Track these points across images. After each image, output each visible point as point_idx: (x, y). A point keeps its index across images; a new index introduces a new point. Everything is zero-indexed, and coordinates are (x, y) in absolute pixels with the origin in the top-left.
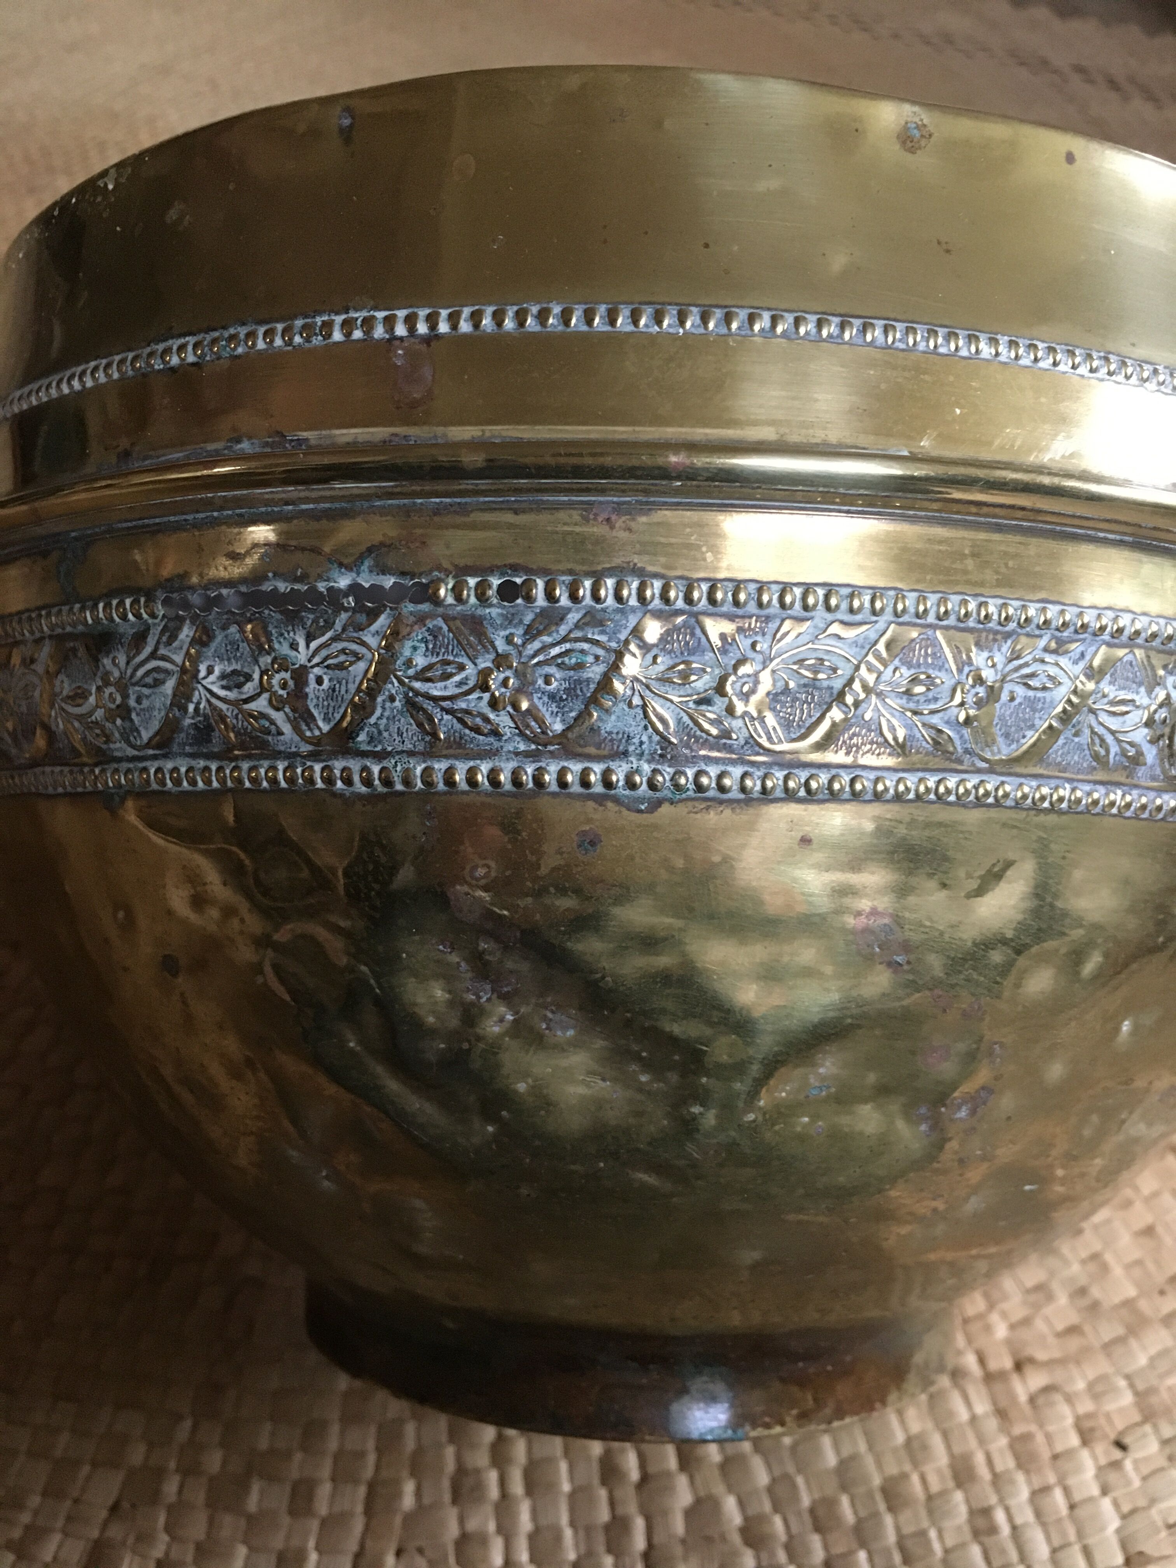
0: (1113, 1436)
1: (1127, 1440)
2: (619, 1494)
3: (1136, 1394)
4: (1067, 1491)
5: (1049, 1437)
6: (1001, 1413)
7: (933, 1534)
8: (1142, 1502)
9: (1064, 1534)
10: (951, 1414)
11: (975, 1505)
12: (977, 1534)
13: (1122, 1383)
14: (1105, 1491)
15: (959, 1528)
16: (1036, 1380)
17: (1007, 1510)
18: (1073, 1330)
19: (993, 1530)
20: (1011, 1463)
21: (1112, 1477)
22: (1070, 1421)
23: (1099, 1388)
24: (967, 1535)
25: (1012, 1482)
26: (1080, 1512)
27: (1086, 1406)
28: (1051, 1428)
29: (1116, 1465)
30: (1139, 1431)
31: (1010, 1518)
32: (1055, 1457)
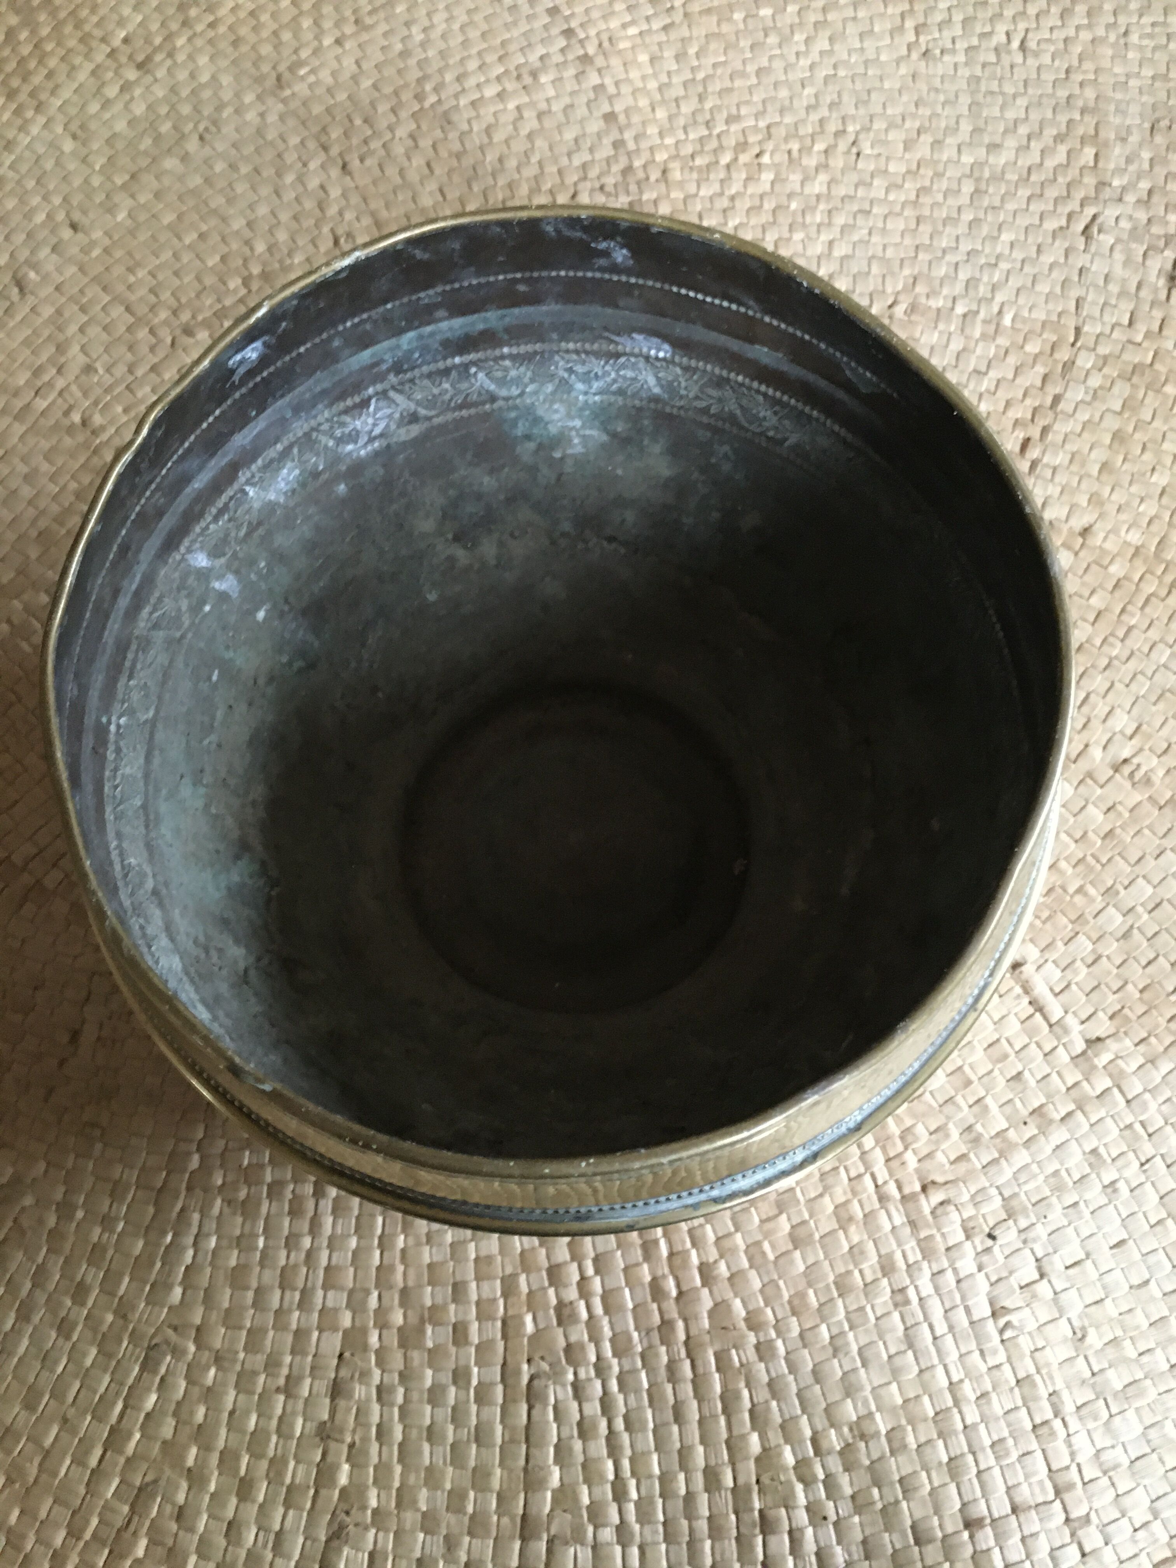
0: (987, 1230)
1: (996, 1233)
2: (665, 1306)
3: (1004, 1199)
4: (955, 1270)
5: (943, 1235)
6: (912, 1224)
7: (868, 1309)
8: (1004, 1274)
9: (953, 1300)
10: (879, 1228)
11: (896, 1288)
12: (896, 1305)
13: (994, 1191)
14: (980, 1269)
15: (885, 1303)
16: (937, 1197)
17: (916, 1287)
18: (962, 1157)
19: (907, 1302)
20: (919, 1257)
21: (985, 1259)
22: (959, 1222)
23: (979, 1199)
24: (891, 1307)
25: (920, 1269)
26: (963, 1285)
27: (969, 1212)
28: (944, 1230)
29: (988, 1250)
30: (1005, 1225)
31: (918, 1293)
32: (948, 1249)
